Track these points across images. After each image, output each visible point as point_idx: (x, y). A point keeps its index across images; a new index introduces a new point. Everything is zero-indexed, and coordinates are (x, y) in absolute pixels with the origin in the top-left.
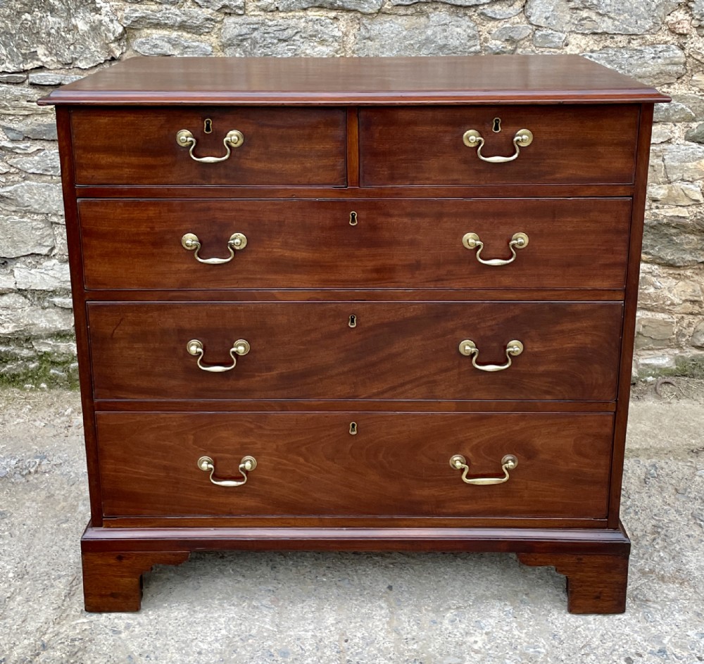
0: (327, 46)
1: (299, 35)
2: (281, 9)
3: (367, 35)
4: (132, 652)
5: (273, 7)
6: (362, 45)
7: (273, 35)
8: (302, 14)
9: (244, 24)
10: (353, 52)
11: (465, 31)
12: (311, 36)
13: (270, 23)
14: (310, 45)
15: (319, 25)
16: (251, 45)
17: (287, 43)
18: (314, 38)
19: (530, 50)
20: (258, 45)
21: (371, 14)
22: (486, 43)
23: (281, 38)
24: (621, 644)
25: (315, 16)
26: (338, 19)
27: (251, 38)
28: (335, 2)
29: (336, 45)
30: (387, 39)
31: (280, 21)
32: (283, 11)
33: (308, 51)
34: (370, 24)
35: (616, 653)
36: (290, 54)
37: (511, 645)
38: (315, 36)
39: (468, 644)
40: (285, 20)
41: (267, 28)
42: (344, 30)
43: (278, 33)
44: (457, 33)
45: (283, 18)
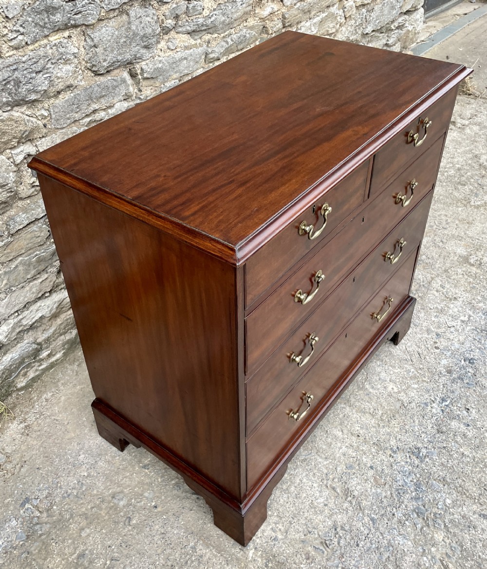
0: (69, 64)
1: (50, 62)
2: (29, 43)
3: (92, 44)
4: (300, 538)
5: (23, 43)
6: (91, 53)
7: (31, 70)
8: (45, 41)
9: (4, 68)
10: (87, 62)
11: (152, 18)
12: (58, 60)
13: (24, 59)
14: (59, 68)
15: (61, 47)
16: (14, 86)
17: (42, 73)
18: (60, 61)
19: (185, 20)
20: (22, 84)
21: (93, 25)
22: (163, 24)
23: (37, 70)
24: (425, 343)
25: (55, 40)
26: (71, 37)
27: (13, 80)
28: (69, 22)
29: (76, 61)
30: (106, 42)
31: (31, 54)
32: (31, 44)
33: (59, 75)
34: (92, 33)
35: (429, 349)
36: (47, 82)
37: (403, 378)
38: (61, 59)
39: (392, 392)
40: (35, 51)
41: (23, 65)
42: (77, 45)
43: (33, 66)
44: (149, 22)
45: (32, 51)
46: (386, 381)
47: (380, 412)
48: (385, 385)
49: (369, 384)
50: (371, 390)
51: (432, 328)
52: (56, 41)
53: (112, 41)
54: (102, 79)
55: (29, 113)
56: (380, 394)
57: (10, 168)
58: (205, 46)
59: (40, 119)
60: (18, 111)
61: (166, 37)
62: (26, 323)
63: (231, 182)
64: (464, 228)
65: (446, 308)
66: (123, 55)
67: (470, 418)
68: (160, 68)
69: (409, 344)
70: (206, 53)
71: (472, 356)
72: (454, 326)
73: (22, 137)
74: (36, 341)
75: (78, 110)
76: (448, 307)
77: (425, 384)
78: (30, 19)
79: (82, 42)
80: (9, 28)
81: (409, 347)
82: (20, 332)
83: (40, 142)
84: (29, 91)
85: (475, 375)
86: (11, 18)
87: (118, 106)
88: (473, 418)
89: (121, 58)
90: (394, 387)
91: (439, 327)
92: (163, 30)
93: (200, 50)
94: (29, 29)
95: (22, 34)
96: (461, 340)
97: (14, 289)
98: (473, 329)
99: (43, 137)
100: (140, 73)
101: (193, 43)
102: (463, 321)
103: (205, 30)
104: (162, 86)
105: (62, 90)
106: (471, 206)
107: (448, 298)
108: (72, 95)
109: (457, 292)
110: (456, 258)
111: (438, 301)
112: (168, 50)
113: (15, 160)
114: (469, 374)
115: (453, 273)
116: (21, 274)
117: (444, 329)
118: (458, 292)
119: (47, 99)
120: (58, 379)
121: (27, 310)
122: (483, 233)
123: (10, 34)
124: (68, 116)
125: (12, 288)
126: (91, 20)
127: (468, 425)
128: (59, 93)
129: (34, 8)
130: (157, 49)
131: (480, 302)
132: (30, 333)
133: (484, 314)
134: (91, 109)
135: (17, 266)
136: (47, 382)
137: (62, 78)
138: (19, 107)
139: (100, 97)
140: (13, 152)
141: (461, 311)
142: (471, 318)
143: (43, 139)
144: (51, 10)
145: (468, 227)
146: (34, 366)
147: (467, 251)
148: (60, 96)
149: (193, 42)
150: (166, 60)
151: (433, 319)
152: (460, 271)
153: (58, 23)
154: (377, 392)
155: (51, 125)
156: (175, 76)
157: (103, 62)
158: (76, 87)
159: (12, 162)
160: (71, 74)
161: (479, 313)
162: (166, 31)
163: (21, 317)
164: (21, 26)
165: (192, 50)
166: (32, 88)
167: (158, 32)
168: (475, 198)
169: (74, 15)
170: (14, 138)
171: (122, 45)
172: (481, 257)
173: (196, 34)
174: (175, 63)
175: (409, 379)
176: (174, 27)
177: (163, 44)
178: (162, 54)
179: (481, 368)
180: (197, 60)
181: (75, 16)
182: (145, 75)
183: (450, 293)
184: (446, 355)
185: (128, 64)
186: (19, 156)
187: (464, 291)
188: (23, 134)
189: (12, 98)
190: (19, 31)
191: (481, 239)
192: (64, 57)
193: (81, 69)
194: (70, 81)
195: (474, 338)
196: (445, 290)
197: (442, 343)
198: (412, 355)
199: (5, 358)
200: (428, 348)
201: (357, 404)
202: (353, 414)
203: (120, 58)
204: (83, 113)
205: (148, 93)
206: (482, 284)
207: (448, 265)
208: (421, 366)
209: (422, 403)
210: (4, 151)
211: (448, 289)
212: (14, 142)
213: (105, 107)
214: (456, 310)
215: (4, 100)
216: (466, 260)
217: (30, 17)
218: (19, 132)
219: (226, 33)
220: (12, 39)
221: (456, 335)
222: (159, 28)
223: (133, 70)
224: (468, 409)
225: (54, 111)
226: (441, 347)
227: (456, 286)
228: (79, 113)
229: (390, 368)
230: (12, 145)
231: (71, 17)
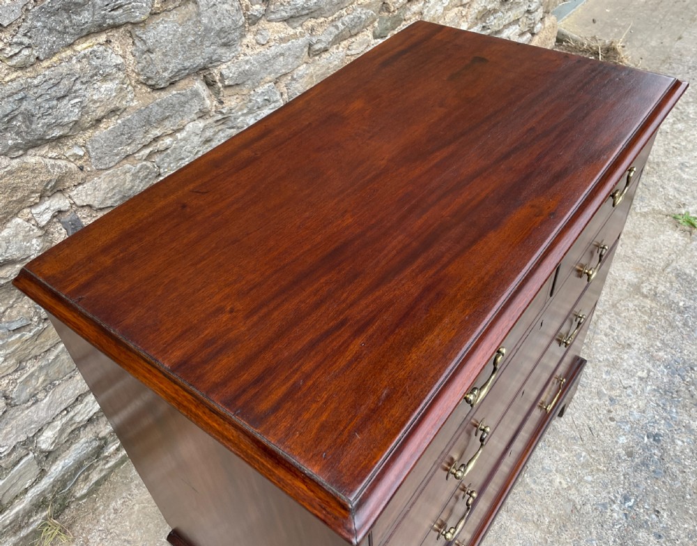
0: (111, 80)
1: (78, 82)
2: (42, 58)
3: (145, 48)
5: (32, 60)
6: (144, 62)
7: (48, 97)
8: (69, 52)
10: (138, 74)
11: (232, 6)
12: (92, 77)
13: (36, 82)
14: (94, 88)
15: (95, 58)
16: (24, 122)
17: (67, 98)
18: (95, 78)
19: (279, 3)
20: (36, 118)
21: (144, 21)
22: (248, 11)
23: (59, 95)
24: (597, 413)
25: (85, 49)
26: (111, 41)
27: (22, 113)
28: (105, 22)
29: (121, 74)
30: (166, 44)
31: (47, 73)
32: (45, 59)
33: (95, 97)
34: (143, 34)
35: (603, 420)
36: (77, 110)
37: (572, 466)
38: (96, 75)
39: (560, 488)
40: (53, 69)
41: (35, 90)
42: (121, 52)
43: (52, 90)
44: (227, 11)
45: (48, 68)
46: (551, 471)
47: (547, 520)
48: (551, 478)
49: (530, 476)
50: (533, 486)
51: (604, 390)
52: (86, 51)
53: (174, 41)
54: (164, 95)
55: (54, 154)
56: (545, 491)
57: (31, 233)
58: (307, 36)
59: (72, 160)
60: (35, 155)
61: (254, 29)
62: (81, 419)
63: (343, 323)
64: (631, 243)
65: (619, 360)
66: (192, 60)
67: (661, 525)
68: (247, 71)
69: (577, 415)
70: (310, 44)
71: (656, 430)
72: (630, 387)
73: (45, 190)
74: (97, 437)
75: (130, 141)
76: (621, 359)
77: (601, 474)
78: (39, 24)
79: (129, 47)
80: (5, 41)
81: (577, 418)
82: (72, 431)
83: (75, 192)
84: (50, 126)
85: (663, 459)
86: (5, 25)
87: (190, 127)
88: (665, 526)
89: (189, 64)
90: (563, 482)
91: (612, 389)
92: (249, 19)
93: (301, 41)
94: (39, 39)
95: (27, 47)
96: (641, 407)
97: (57, 382)
98: (654, 389)
99: (79, 184)
100: (220, 80)
101: (291, 33)
102: (641, 379)
103: (307, 14)
104: (252, 92)
105: (103, 117)
106: (637, 214)
107: (620, 345)
108: (119, 121)
109: (630, 335)
110: (625, 287)
111: (609, 350)
112: (258, 46)
113: (39, 222)
114: (656, 457)
115: (623, 308)
116: (65, 364)
117: (618, 391)
118: (632, 335)
119: (81, 132)
120: (131, 479)
121: (81, 403)
122: (654, 251)
123: (9, 49)
124: (115, 151)
125: (55, 382)
126: (139, 16)
127: (660, 536)
128: (99, 121)
129: (43, 8)
130: (241, 46)
131: (659, 350)
132: (88, 429)
133: (666, 367)
134: (151, 136)
135: (57, 356)
136: (117, 482)
137: (101, 102)
138: (37, 149)
139: (163, 120)
140: (34, 211)
141: (638, 364)
142: (651, 373)
143: (80, 187)
144: (72, 7)
145: (636, 243)
146: (98, 465)
147: (637, 277)
148: (101, 125)
149: (291, 31)
150: (254, 59)
151: (604, 376)
152: (631, 305)
153: (86, 25)
154: (541, 488)
155: (90, 167)
156: (268, 79)
157: (163, 72)
158: (125, 109)
159: (33, 225)
160: (114, 94)
161: (660, 366)
162: (253, 20)
163: (72, 414)
164: (25, 35)
165: (290, 43)
166: (54, 121)
167: (241, 23)
168: (641, 204)
169: (110, 11)
170: (33, 192)
171: (189, 46)
172: (655, 285)
173: (295, 20)
174: (268, 62)
175: (580, 467)
176: (263, 15)
177: (249, 38)
178: (248, 51)
179: (669, 447)
180: (298, 54)
181: (112, 12)
182: (226, 83)
183: (622, 338)
184: (624, 429)
185: (201, 70)
186: (44, 216)
187: (639, 334)
188: (47, 185)
189: (23, 139)
190: (21, 43)
191: (652, 259)
192: (101, 72)
193: (130, 84)
194: (115, 103)
195: (657, 404)
196: (615, 334)
197: (619, 413)
198: (581, 430)
199: (54, 467)
200: (600, 420)
201: (517, 508)
202: (512, 524)
203: (187, 64)
204: (139, 144)
205: (233, 104)
206: (659, 323)
207: (616, 297)
208: (594, 448)
209: (599, 505)
210: (19, 212)
211: (619, 331)
212: (34, 198)
213: (171, 132)
214: (631, 362)
215: (10, 142)
216: (636, 289)
217: (38, 21)
218: (39, 184)
219: (335, 16)
220: (12, 57)
221: (634, 400)
222: (243, 18)
223: (209, 76)
224: (658, 512)
225: (93, 147)
226: (617, 418)
227: (628, 327)
228: (133, 145)
229: (555, 451)
230: (32, 202)
231: (105, 15)
